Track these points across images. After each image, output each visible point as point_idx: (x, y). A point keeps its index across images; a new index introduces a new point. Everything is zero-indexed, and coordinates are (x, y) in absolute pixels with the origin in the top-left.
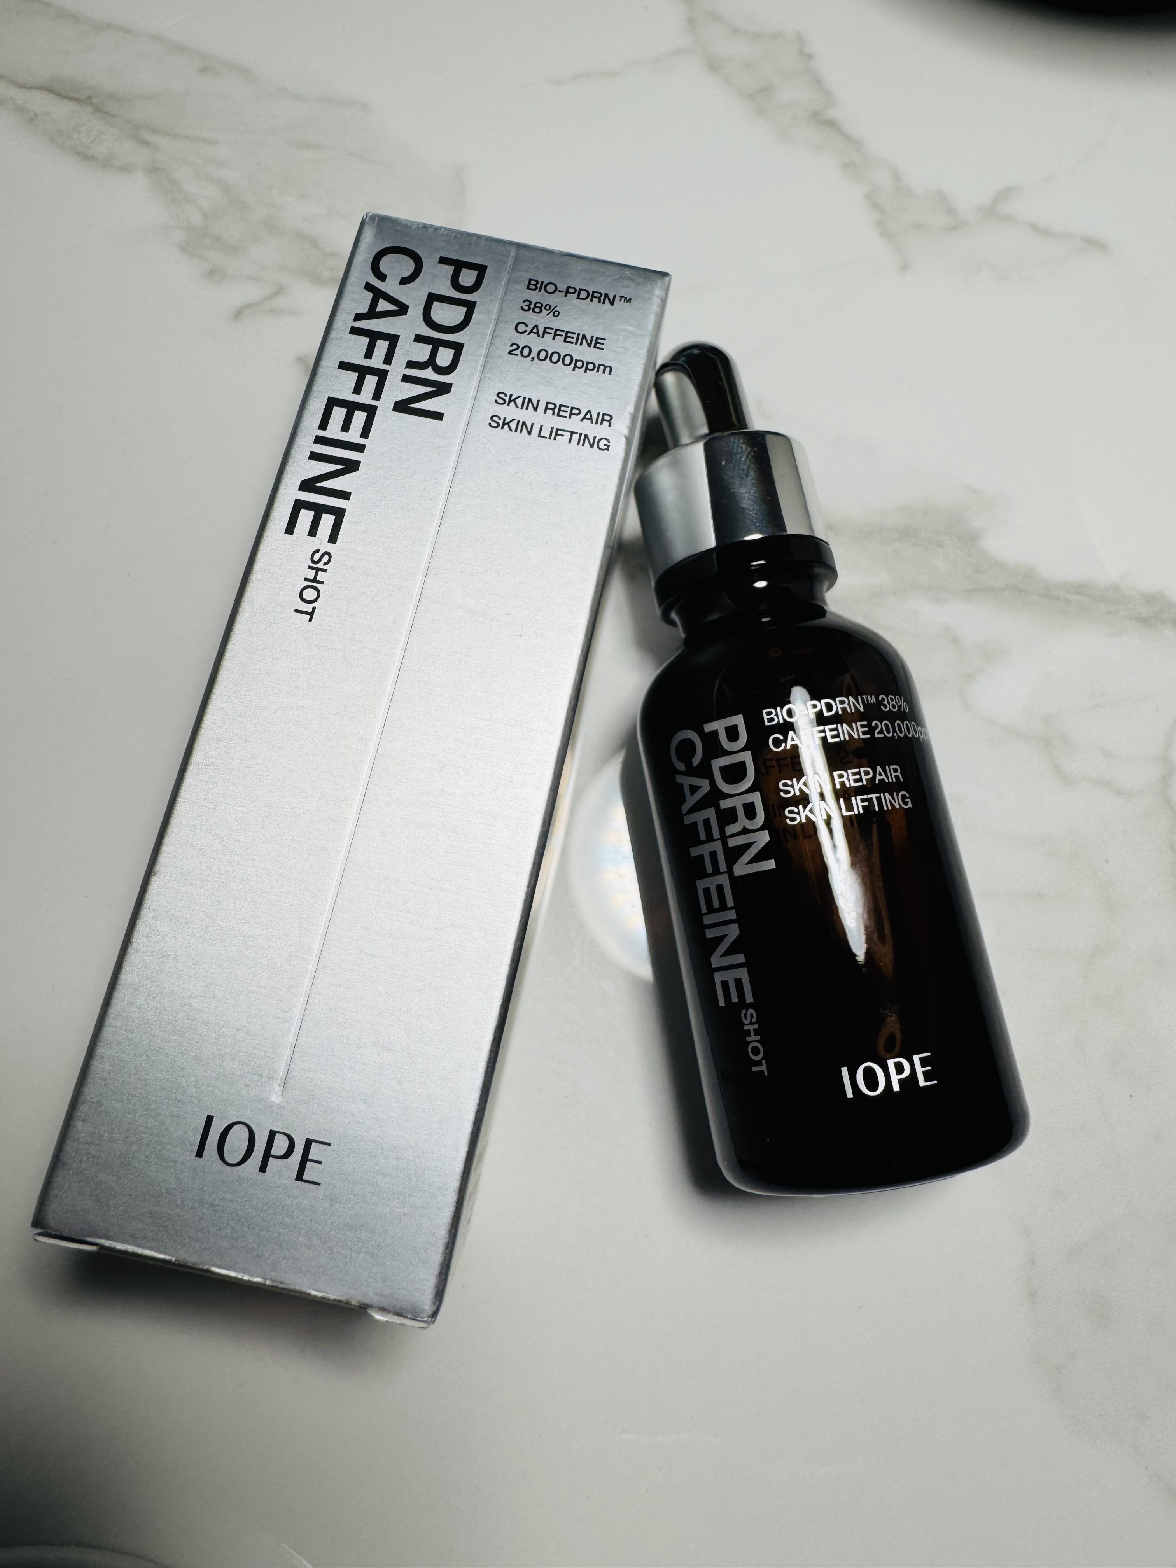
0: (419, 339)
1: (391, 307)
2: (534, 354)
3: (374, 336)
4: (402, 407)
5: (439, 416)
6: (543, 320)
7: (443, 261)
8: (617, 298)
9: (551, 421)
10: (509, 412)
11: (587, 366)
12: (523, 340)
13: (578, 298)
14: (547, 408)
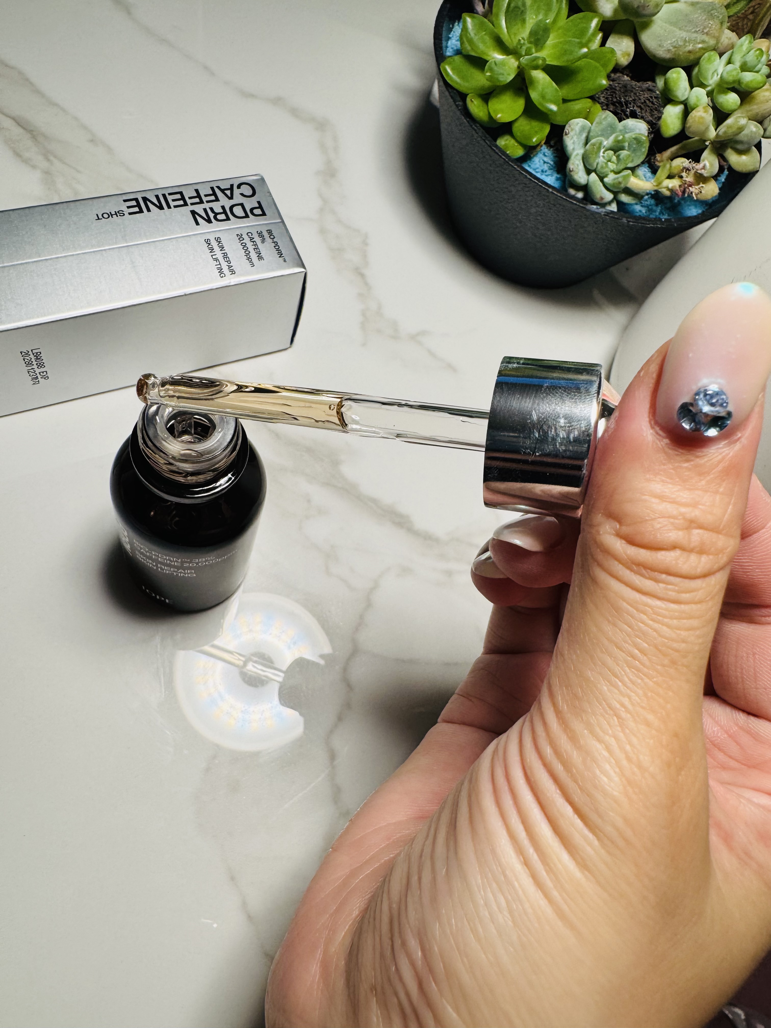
0: (223, 207)
1: (229, 195)
2: (242, 242)
3: (214, 194)
4: (193, 213)
5: (197, 223)
6: (258, 240)
8: (283, 258)
9: (219, 255)
10: (214, 244)
11: (249, 259)
12: (245, 236)
13: (275, 246)
14: (224, 253)
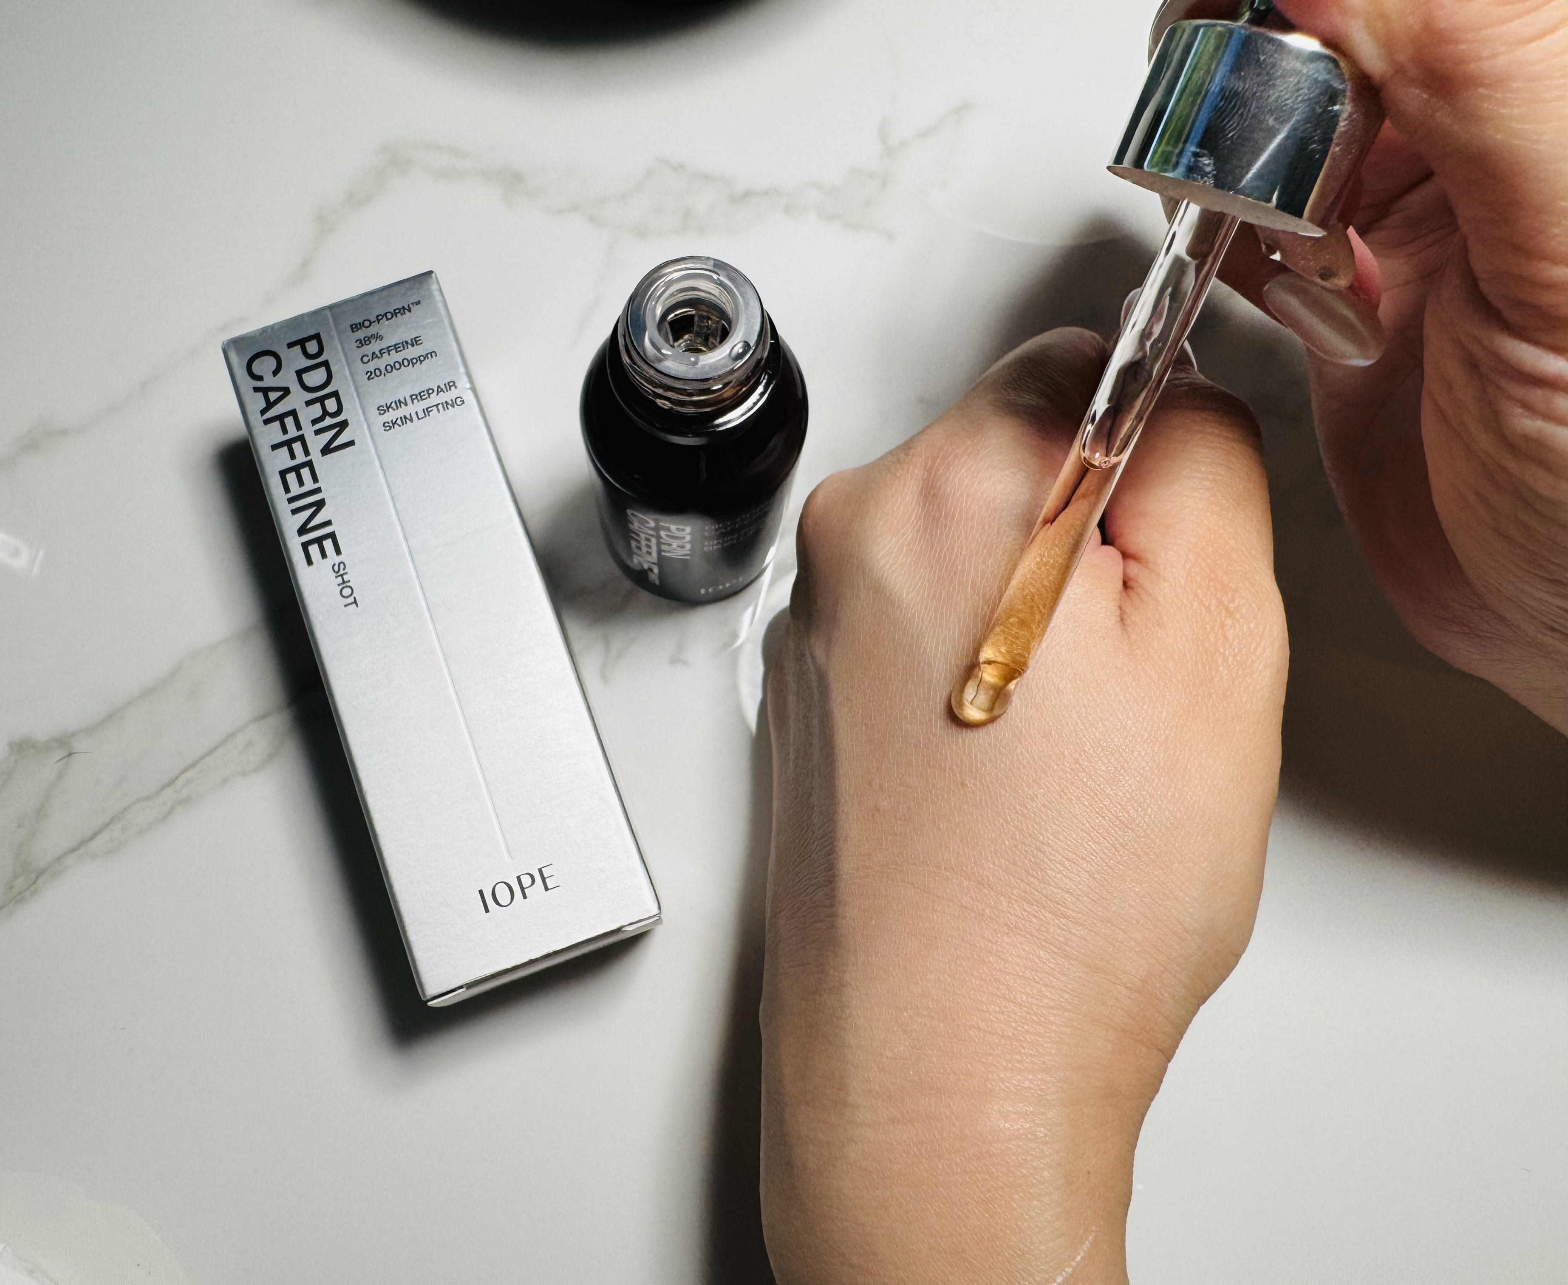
0: (309, 403)
1: (279, 394)
2: (383, 371)
3: (281, 418)
4: (326, 450)
5: (351, 443)
6: (375, 346)
7: (290, 345)
8: (410, 305)
9: (420, 406)
10: (391, 415)
11: (420, 359)
12: (371, 366)
13: (388, 319)
14: (412, 400)
